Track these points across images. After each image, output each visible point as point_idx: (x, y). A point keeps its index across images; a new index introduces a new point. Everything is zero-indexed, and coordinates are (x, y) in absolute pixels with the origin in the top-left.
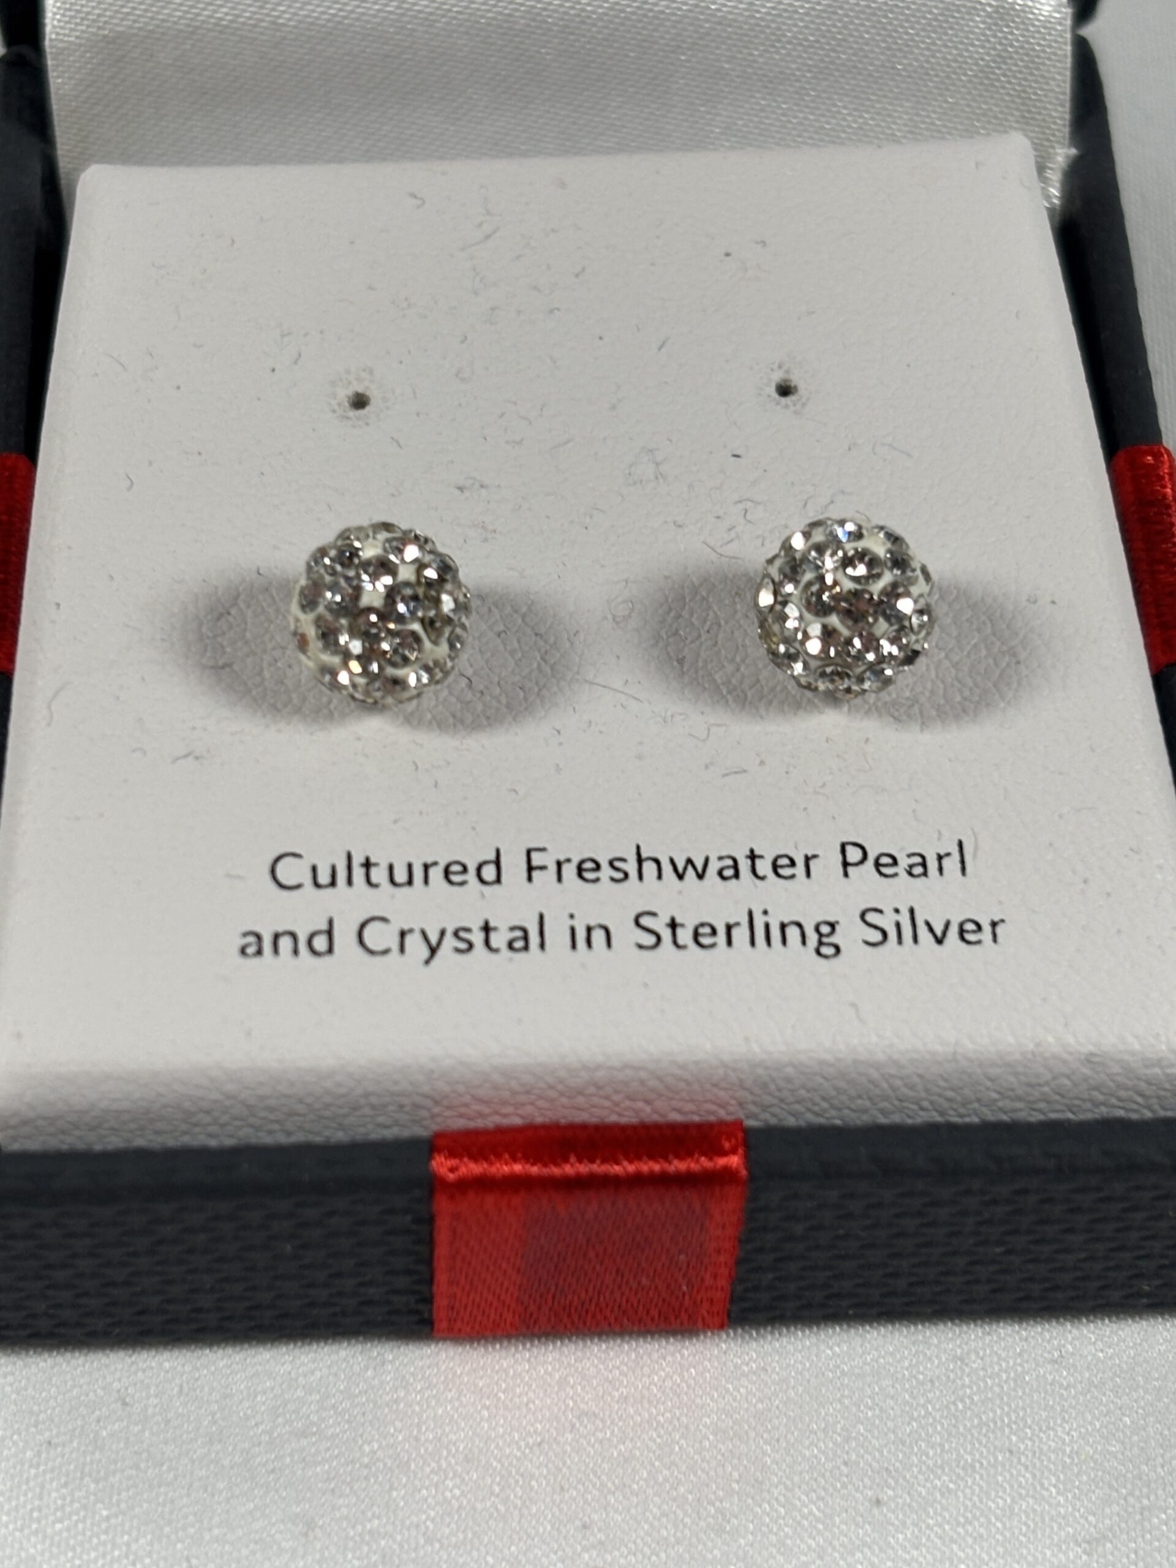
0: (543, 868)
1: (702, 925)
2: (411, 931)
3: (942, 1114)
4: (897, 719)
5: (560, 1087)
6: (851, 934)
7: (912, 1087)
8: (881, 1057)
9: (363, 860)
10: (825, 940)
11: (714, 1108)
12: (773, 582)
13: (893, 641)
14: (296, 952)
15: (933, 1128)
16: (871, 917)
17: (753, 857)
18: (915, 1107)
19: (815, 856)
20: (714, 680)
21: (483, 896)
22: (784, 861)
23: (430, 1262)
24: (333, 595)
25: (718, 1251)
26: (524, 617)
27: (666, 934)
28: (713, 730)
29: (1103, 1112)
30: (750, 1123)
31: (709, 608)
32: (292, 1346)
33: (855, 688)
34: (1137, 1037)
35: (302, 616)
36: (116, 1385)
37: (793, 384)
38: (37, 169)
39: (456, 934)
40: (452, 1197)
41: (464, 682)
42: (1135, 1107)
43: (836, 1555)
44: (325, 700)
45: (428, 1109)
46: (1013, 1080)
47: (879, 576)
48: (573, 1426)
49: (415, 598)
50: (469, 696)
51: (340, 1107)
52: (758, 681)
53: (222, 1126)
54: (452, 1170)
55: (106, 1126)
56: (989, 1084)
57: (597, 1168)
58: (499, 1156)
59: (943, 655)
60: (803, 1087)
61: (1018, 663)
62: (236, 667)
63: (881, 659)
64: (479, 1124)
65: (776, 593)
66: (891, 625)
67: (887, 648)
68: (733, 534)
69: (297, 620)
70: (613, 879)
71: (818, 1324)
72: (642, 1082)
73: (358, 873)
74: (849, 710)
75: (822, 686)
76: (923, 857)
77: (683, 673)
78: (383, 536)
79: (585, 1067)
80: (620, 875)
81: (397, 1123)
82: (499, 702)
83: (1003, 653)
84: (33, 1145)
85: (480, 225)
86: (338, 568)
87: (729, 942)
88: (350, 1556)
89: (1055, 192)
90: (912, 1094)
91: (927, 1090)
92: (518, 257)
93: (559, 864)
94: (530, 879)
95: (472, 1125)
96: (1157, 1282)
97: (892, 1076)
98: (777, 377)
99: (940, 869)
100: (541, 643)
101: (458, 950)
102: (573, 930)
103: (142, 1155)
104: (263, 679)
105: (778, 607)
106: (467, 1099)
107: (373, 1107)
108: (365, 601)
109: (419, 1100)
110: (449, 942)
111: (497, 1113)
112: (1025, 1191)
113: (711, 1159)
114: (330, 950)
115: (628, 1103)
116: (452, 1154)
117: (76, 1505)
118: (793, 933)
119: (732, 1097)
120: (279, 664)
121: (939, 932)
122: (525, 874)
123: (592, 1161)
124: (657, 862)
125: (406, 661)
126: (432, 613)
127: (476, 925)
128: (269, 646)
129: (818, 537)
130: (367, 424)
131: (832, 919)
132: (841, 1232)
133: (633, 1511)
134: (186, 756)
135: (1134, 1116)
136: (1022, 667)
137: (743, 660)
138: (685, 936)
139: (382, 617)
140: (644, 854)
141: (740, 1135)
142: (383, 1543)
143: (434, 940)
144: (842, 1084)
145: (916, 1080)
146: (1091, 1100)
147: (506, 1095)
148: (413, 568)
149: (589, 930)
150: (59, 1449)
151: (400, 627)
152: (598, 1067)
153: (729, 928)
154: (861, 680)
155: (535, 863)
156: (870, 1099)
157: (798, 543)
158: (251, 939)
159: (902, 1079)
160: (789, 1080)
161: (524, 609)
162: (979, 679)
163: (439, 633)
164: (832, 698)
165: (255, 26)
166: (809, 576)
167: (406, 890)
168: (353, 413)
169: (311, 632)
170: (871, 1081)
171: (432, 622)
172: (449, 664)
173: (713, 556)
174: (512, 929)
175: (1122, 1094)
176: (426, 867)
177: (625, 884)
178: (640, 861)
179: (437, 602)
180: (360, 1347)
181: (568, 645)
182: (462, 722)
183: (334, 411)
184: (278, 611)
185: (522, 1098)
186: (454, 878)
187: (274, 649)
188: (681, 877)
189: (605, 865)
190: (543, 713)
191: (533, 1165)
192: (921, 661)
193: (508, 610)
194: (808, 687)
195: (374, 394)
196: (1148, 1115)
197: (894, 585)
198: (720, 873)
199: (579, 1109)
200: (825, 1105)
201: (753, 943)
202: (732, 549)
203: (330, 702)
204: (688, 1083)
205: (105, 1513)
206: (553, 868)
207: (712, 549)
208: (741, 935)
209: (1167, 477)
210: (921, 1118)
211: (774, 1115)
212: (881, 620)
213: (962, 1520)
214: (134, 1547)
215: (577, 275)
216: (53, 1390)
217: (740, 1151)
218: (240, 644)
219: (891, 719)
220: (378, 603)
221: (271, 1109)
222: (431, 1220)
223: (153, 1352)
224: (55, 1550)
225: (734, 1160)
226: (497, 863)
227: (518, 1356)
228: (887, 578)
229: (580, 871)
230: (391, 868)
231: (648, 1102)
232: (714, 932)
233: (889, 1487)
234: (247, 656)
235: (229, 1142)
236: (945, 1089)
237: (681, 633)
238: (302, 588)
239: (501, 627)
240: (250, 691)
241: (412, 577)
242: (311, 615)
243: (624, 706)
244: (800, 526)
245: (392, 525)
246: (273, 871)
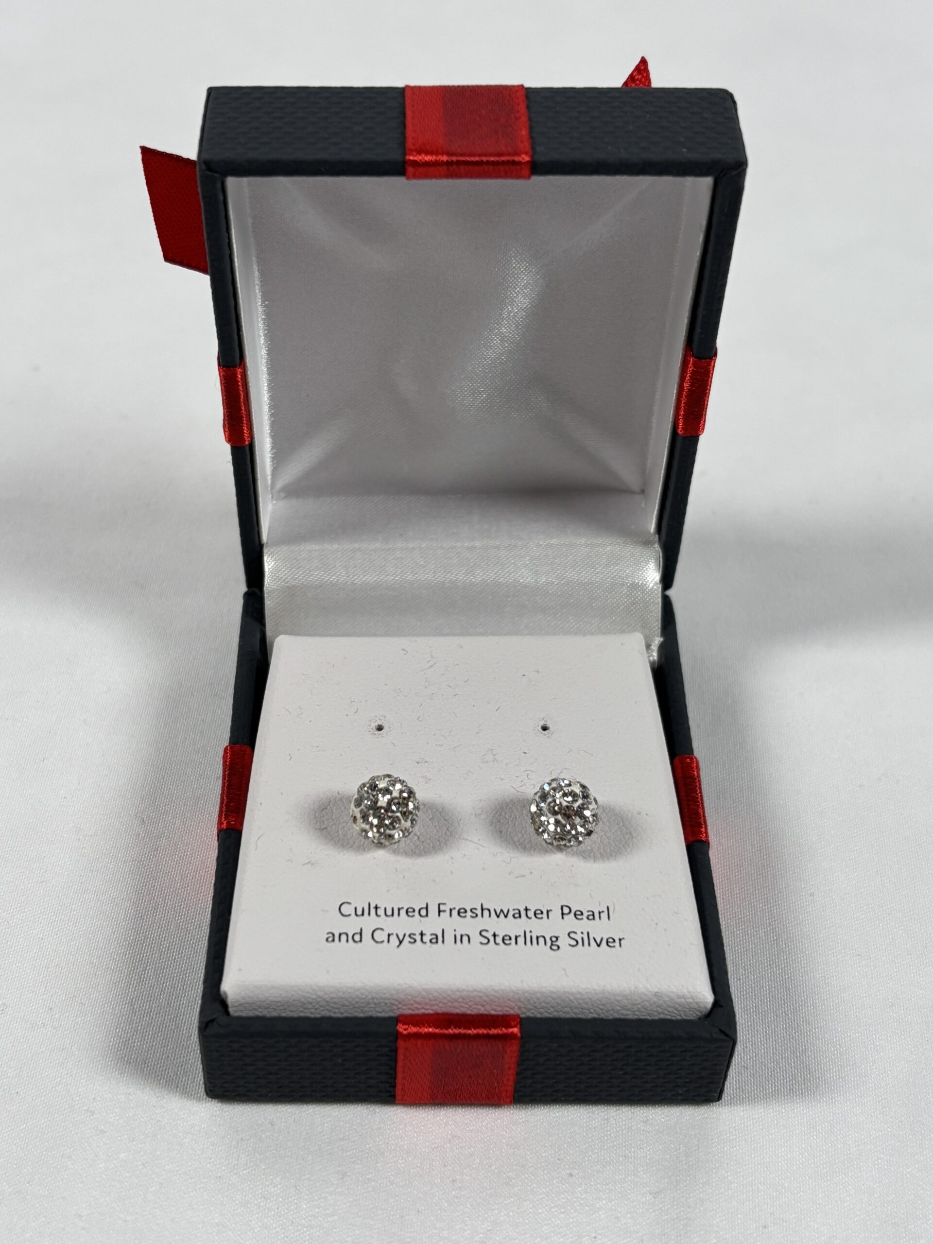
0: (444, 911)
1: (506, 936)
3: (599, 1015)
4: (585, 858)
5: (448, 998)
6: (564, 942)
7: (586, 1003)
8: (574, 990)
9: (374, 906)
10: (554, 943)
11: (508, 1009)
12: (537, 802)
13: (582, 827)
14: (347, 941)
15: (594, 1020)
16: (572, 935)
17: (526, 910)
18: (587, 1012)
19: (551, 910)
20: (514, 840)
21: (421, 921)
22: (538, 912)
23: (395, 1069)
24: (368, 802)
25: (509, 1069)
26: (440, 812)
27: (492, 939)
29: (661, 1016)
30: (523, 1016)
31: (512, 811)
32: (339, 1105)
33: (568, 844)
34: (675, 986)
35: (355, 810)
36: (269, 1118)
37: (548, 726)
38: (258, 635)
39: (410, 936)
40: (405, 1041)
41: (416, 838)
42: (675, 1015)
43: (554, 1195)
44: (362, 843)
45: (397, 1006)
46: (626, 1002)
47: (577, 801)
48: (450, 1141)
49: (399, 803)
50: (418, 843)
51: (362, 1003)
52: (531, 841)
53: (316, 1009)
54: (405, 1030)
55: (271, 1007)
56: (617, 1003)
57: (462, 1031)
58: (424, 1025)
59: (603, 833)
60: (544, 1002)
61: (633, 837)
62: (328, 829)
63: (578, 833)
64: (417, 1012)
65: (537, 806)
66: (581, 819)
67: (580, 829)
68: (523, 783)
69: (353, 811)
70: (472, 917)
71: (550, 1104)
72: (480, 997)
73: (373, 911)
74: (566, 853)
75: (555, 843)
76: (593, 912)
77: (501, 837)
78: (387, 779)
79: (458, 990)
80: (474, 915)
81: (383, 1011)
82: (429, 845)
83: (627, 834)
84: (244, 1014)
85: (429, 661)
86: (370, 791)
87: (516, 943)
88: (359, 1188)
89: (655, 656)
90: (587, 1006)
91: (592, 1005)
92: (443, 674)
93: (451, 910)
94: (439, 915)
95: (413, 1013)
96: (684, 1089)
97: (579, 998)
98: (542, 723)
99: (600, 917)
100: (447, 823)
101: (410, 942)
102: (455, 936)
103: (284, 1019)
104: (339, 834)
105: (538, 812)
106: (412, 1002)
107: (375, 1004)
108: (379, 804)
109: (393, 1001)
110: (407, 939)
111: (423, 1008)
112: (630, 1047)
113: (506, 1029)
114: (361, 941)
115: (475, 1006)
116: (405, 1024)
117: (252, 1164)
118: (541, 940)
119: (516, 1005)
120: (345, 829)
121: (598, 942)
122: (437, 913)
123: (460, 1028)
124: (489, 910)
125: (394, 828)
126: (405, 809)
127: (418, 932)
128: (341, 821)
129: (554, 785)
130: (383, 737)
131: (557, 935)
132: (558, 1062)
133: (473, 1176)
134: (308, 863)
135: (674, 1018)
136: (634, 839)
137: (525, 832)
138: (499, 940)
139: (386, 811)
140: (484, 907)
141: (519, 1020)
142: (373, 1183)
143: (401, 938)
144: (559, 1001)
145: (588, 1000)
146: (657, 1011)
147: (427, 1001)
148: (398, 792)
149: (462, 936)
150: (246, 1142)
151: (392, 815)
152: (463, 990)
153: (516, 938)
154: (570, 841)
155: (441, 909)
156: (570, 1008)
157: (547, 788)
158: (331, 935)
159: (583, 1000)
160: (538, 999)
161: (441, 810)
162: (617, 843)
163: (408, 818)
164: (559, 848)
165: (345, 584)
166: (550, 800)
167: (391, 918)
168: (377, 732)
169: (358, 816)
170: (570, 1000)
171: (405, 813)
172: (411, 830)
173: (515, 792)
174: (432, 935)
175: (669, 1009)
176: (399, 910)
177: (476, 919)
178: (482, 910)
179: (407, 805)
180: (366, 1107)
181: (457, 824)
182: (415, 853)
183: (370, 732)
184: (345, 808)
185: (434, 1002)
186: (410, 914)
187: (343, 822)
188: (498, 916)
189: (468, 911)
190: (446, 851)
191: (437, 1029)
192: (593, 836)
193: (434, 810)
194: (551, 844)
195: (386, 725)
196: (679, 1018)
197: (583, 804)
198: (514, 916)
199: (457, 1008)
200: (552, 1010)
201: (525, 943)
202: (521, 789)
203: (364, 844)
204: (499, 999)
205: (263, 1167)
206: (448, 911)
207: (514, 788)
208: (521, 940)
209: (695, 767)
210: (590, 1016)
211: (532, 1013)
212: (577, 818)
213: (604, 1183)
214: (274, 1181)
215: (465, 682)
216: (244, 1118)
217: (518, 1026)
218: (330, 820)
219: (582, 857)
220: (384, 805)
221: (335, 1003)
222: (396, 1050)
223: (284, 1105)
224: (243, 1181)
225: (516, 1030)
226: (427, 908)
227: (429, 1113)
228: (580, 802)
229: (459, 913)
230: (385, 909)
231: (483, 1006)
232: (510, 939)
233: (576, 1169)
234: (333, 825)
235: (318, 1016)
236: (600, 1005)
237: (501, 821)
238: (355, 799)
239: (431, 817)
240: (333, 838)
241: (398, 796)
242: (359, 809)
243: (478, 849)
244: (548, 780)
245: (391, 775)
246: (340, 909)
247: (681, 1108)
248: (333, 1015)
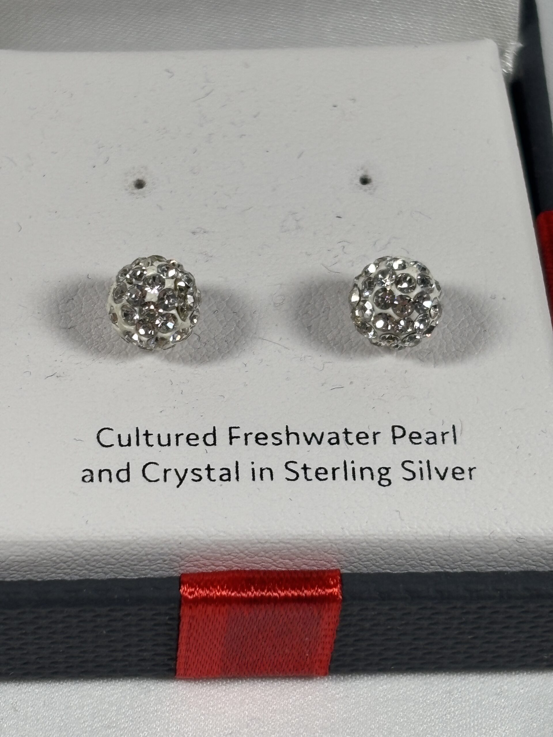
0: (238, 437)
1: (320, 468)
2: (170, 470)
3: (442, 567)
4: (422, 360)
5: (246, 552)
6: (396, 474)
7: (427, 553)
8: (411, 538)
9: (144, 432)
10: (383, 477)
11: (324, 563)
12: (359, 289)
13: (421, 322)
14: (110, 480)
15: (437, 574)
16: (407, 465)
17: (346, 433)
18: (428, 564)
19: (378, 433)
20: (327, 338)
21: (207, 451)
22: (363, 435)
24: (131, 295)
25: (326, 636)
26: (227, 302)
27: (301, 473)
28: (326, 365)
29: (525, 567)
30: (344, 571)
31: (324, 299)
33: (400, 345)
34: (542, 529)
35: (114, 305)
36: (11, 700)
37: (369, 178)
39: (193, 472)
40: (190, 607)
41: (196, 338)
42: (541, 564)
44: (123, 346)
45: (178, 562)
46: (479, 550)
47: (414, 288)
48: (248, 725)
49: (173, 296)
50: (199, 345)
51: (132, 561)
53: (72, 569)
54: (191, 593)
55: (12, 569)
56: (466, 552)
57: (265, 593)
58: (215, 587)
59: (446, 326)
60: (371, 553)
61: (485, 331)
62: (77, 328)
63: (415, 331)
64: (204, 570)
65: (360, 296)
66: (420, 313)
67: (417, 324)
68: (337, 259)
69: (112, 306)
70: (274, 444)
71: (376, 674)
72: (289, 550)
73: (142, 439)
74: (397, 355)
75: (383, 344)
76: (434, 434)
77: (311, 334)
78: (156, 264)
80: (277, 442)
81: (161, 569)
82: (214, 348)
83: (478, 326)
85: (203, 87)
86: (134, 280)
87: (334, 478)
89: (510, 65)
90: (426, 557)
91: (434, 555)
92: (224, 106)
93: (246, 435)
94: (231, 443)
95: (200, 570)
97: (417, 548)
98: (361, 174)
99: (443, 440)
100: (236, 317)
101: (194, 480)
102: (253, 469)
103: (30, 583)
104: (91, 335)
105: (361, 303)
106: (198, 557)
107: (150, 561)
108: (148, 299)
109: (173, 557)
110: (190, 476)
112: (484, 608)
113: (323, 590)
114: (128, 479)
115: (281, 560)
116: (191, 586)
118: (367, 472)
119: (334, 558)
120: (99, 327)
121: (442, 474)
122: (228, 441)
123: (263, 590)
124: (297, 435)
125: (168, 329)
126: (182, 304)
127: (204, 467)
129: (383, 267)
130: (144, 197)
131: (387, 466)
132: (389, 627)
134: (52, 375)
135: (541, 570)
136: (487, 333)
138: (311, 474)
139: (157, 307)
140: (290, 431)
141: (339, 577)
143: (181, 475)
144: (391, 552)
145: (429, 549)
146: (519, 561)
147: (218, 555)
148: (173, 281)
149: (262, 470)
151: (165, 312)
153: (334, 470)
154: (403, 342)
155: (233, 435)
156: (405, 559)
157: (372, 269)
158: (88, 473)
159: (422, 549)
160: (364, 549)
161: (227, 299)
162: (465, 339)
163: (186, 316)
164: (388, 350)
166: (377, 288)
167: (167, 448)
168: (136, 191)
169: (119, 313)
170: (406, 550)
171: (182, 309)
173: (326, 271)
174: (222, 469)
175: (535, 558)
176: (177, 436)
177: (280, 446)
178: (288, 434)
179: (185, 298)
180: (137, 683)
181: (250, 318)
182: (195, 358)
183: (126, 190)
184: (99, 299)
185: (226, 557)
186: (192, 442)
187: (96, 319)
188: (309, 443)
189: (270, 436)
190: (237, 355)
191: (232, 591)
193: (219, 299)
194: (376, 344)
195: (148, 180)
196: (547, 569)
197: (422, 294)
198: (329, 441)
200: (382, 562)
202: (337, 268)
203: (126, 347)
204: (313, 551)
206: (243, 437)
207: (326, 267)
208: (340, 473)
210: (431, 569)
211: (356, 567)
212: (415, 311)
215: (255, 117)
217: (339, 585)
218: (79, 315)
219: (418, 361)
220: (155, 300)
222: (179, 619)
225: (335, 590)
226: (214, 434)
227: (219, 688)
228: (418, 289)
229: (257, 439)
230: (159, 436)
231: (291, 560)
232: (326, 472)
234: (83, 322)
235: (76, 578)
236: (444, 555)
237: (310, 312)
238: (115, 290)
239: (215, 308)
240: (84, 341)
241: (173, 286)
242: (119, 305)
243: (279, 351)
244: (374, 260)
245: (161, 257)
246: (98, 437)
247: (545, 675)
248: (94, 576)
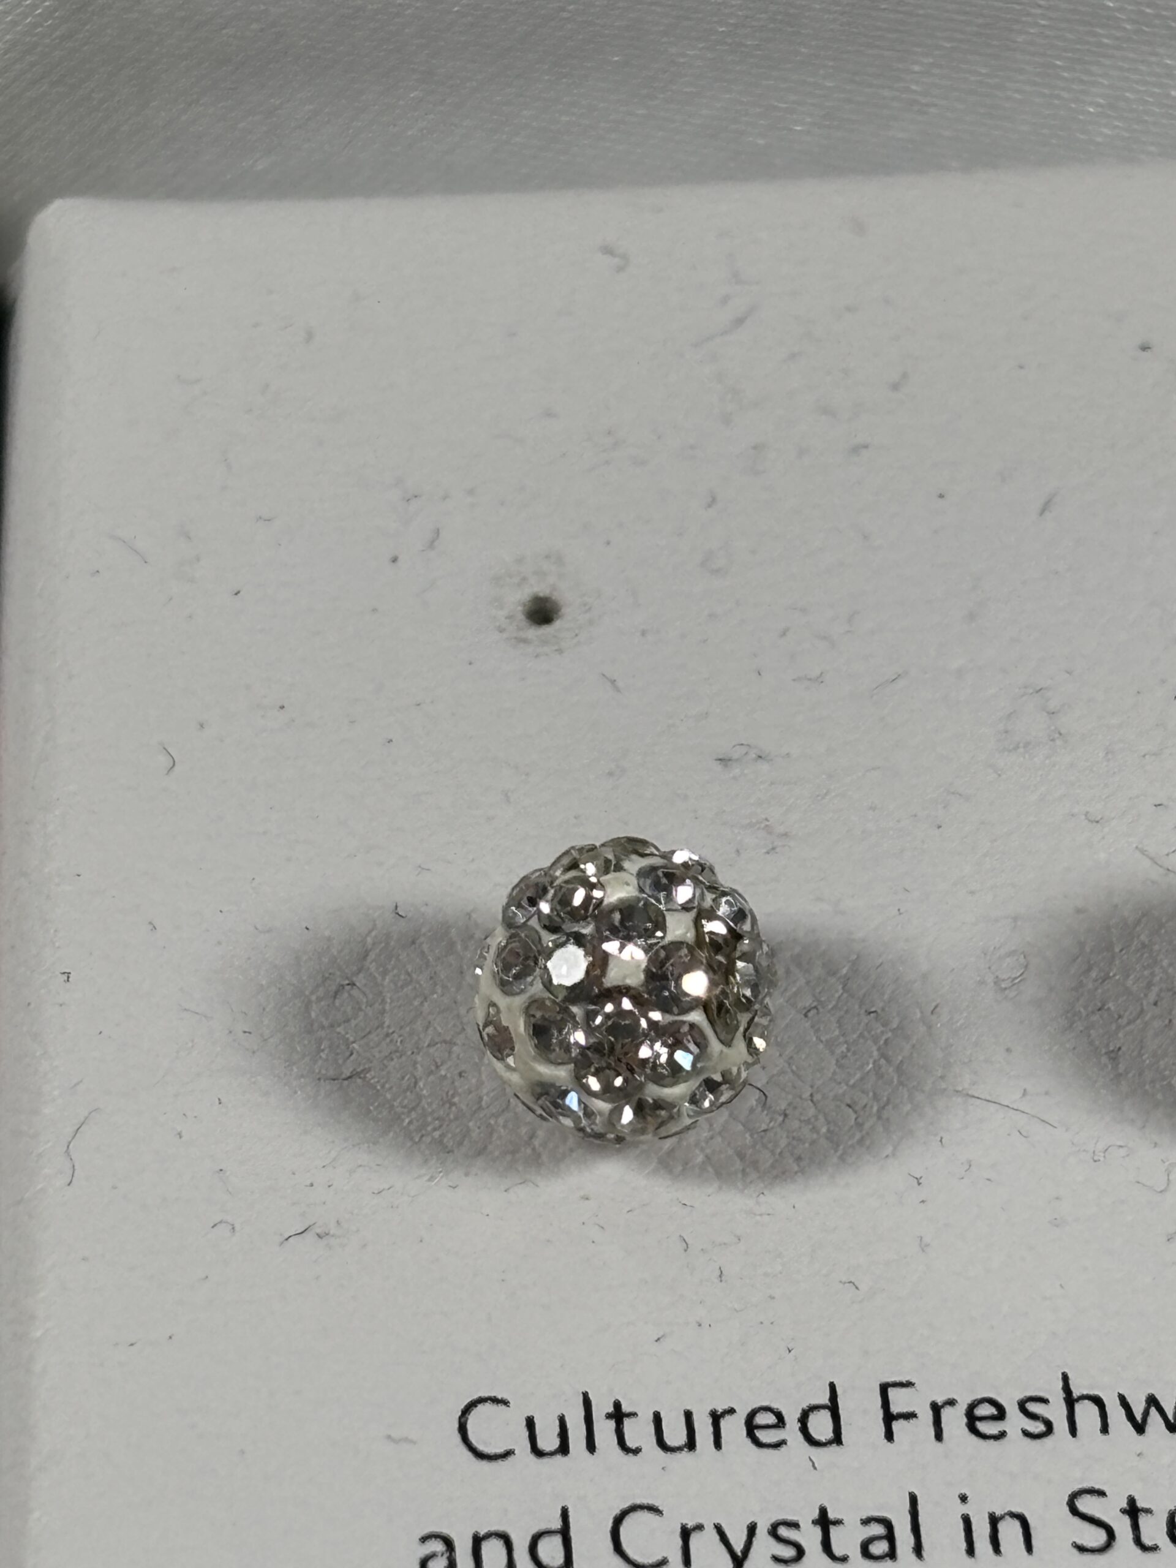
0: (910, 1416)
2: (699, 1527)
9: (610, 1408)
14: (511, 1565)
21: (813, 1465)
26: (846, 981)
27: (1122, 1526)
35: (502, 1001)
39: (773, 1532)
41: (753, 1097)
50: (763, 1121)
62: (371, 1076)
69: (491, 1005)
70: (1026, 1434)
73: (604, 1430)
77: (1119, 1076)
78: (634, 864)
80: (1038, 1427)
82: (815, 1129)
85: (725, 300)
92: (793, 356)
93: (936, 1409)
94: (889, 1436)
100: (878, 1027)
101: (780, 1561)
102: (967, 1521)
104: (420, 1097)
108: (613, 977)
110: (765, 1546)
114: (567, 1564)
122: (881, 1428)
124: (1098, 1401)
125: (677, 1073)
126: (719, 992)
127: (807, 1516)
130: (560, 651)
138: (1153, 1529)
139: (642, 1004)
140: (1077, 1390)
143: (738, 1543)
148: (689, 917)
149: (994, 1521)
151: (670, 1018)
155: (895, 1409)
158: (438, 1546)
161: (845, 969)
163: (732, 1029)
167: (686, 1458)
168: (535, 633)
169: (519, 1027)
171: (721, 1008)
172: (744, 1075)
174: (866, 1522)
176: (716, 1418)
177: (1048, 1441)
178: (1071, 1402)
179: (727, 972)
181: (922, 1029)
182: (755, 1164)
183: (501, 630)
184: (441, 980)
186: (763, 1436)
188: (1140, 1427)
189: (1012, 1410)
190: (889, 1149)
193: (818, 971)
195: (565, 597)
203: (532, 1136)
206: (926, 1416)
215: (895, 387)
218: (375, 1036)
220: (636, 980)
226: (833, 1408)
229: (972, 1420)
230: (657, 1419)
234: (390, 1057)
237: (1111, 1006)
238: (501, 950)
239: (808, 1001)
240: (398, 1118)
241: (690, 936)
242: (519, 1001)
243: (1024, 1135)
245: (644, 843)
246: (463, 1430)
